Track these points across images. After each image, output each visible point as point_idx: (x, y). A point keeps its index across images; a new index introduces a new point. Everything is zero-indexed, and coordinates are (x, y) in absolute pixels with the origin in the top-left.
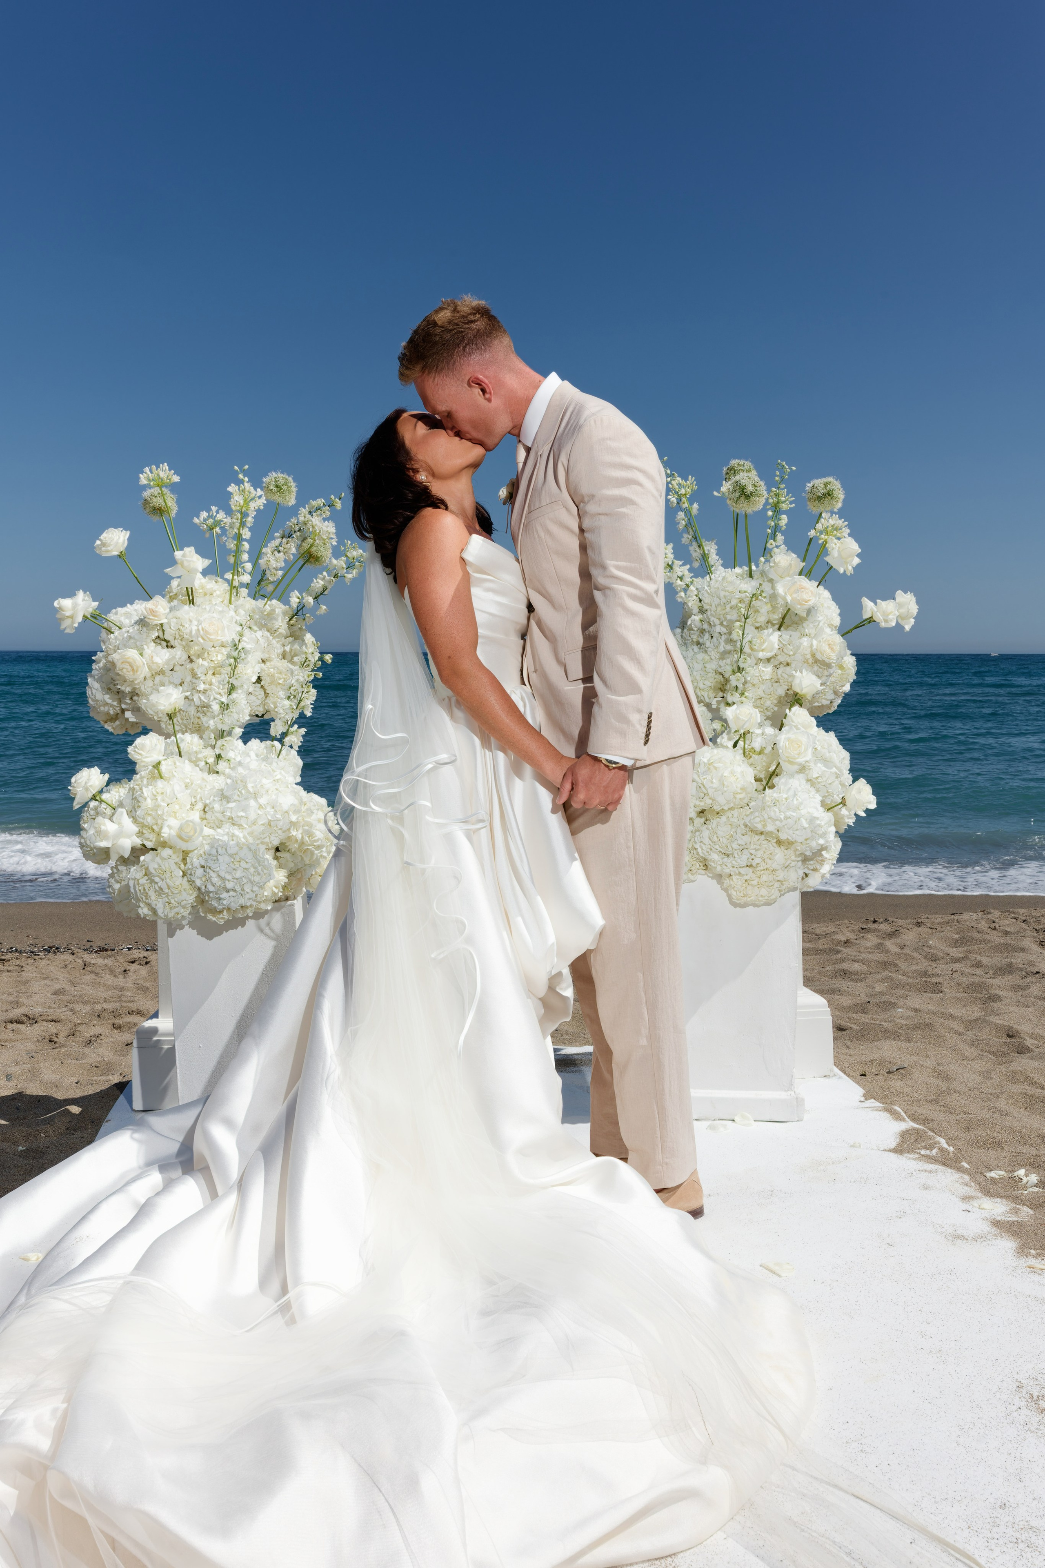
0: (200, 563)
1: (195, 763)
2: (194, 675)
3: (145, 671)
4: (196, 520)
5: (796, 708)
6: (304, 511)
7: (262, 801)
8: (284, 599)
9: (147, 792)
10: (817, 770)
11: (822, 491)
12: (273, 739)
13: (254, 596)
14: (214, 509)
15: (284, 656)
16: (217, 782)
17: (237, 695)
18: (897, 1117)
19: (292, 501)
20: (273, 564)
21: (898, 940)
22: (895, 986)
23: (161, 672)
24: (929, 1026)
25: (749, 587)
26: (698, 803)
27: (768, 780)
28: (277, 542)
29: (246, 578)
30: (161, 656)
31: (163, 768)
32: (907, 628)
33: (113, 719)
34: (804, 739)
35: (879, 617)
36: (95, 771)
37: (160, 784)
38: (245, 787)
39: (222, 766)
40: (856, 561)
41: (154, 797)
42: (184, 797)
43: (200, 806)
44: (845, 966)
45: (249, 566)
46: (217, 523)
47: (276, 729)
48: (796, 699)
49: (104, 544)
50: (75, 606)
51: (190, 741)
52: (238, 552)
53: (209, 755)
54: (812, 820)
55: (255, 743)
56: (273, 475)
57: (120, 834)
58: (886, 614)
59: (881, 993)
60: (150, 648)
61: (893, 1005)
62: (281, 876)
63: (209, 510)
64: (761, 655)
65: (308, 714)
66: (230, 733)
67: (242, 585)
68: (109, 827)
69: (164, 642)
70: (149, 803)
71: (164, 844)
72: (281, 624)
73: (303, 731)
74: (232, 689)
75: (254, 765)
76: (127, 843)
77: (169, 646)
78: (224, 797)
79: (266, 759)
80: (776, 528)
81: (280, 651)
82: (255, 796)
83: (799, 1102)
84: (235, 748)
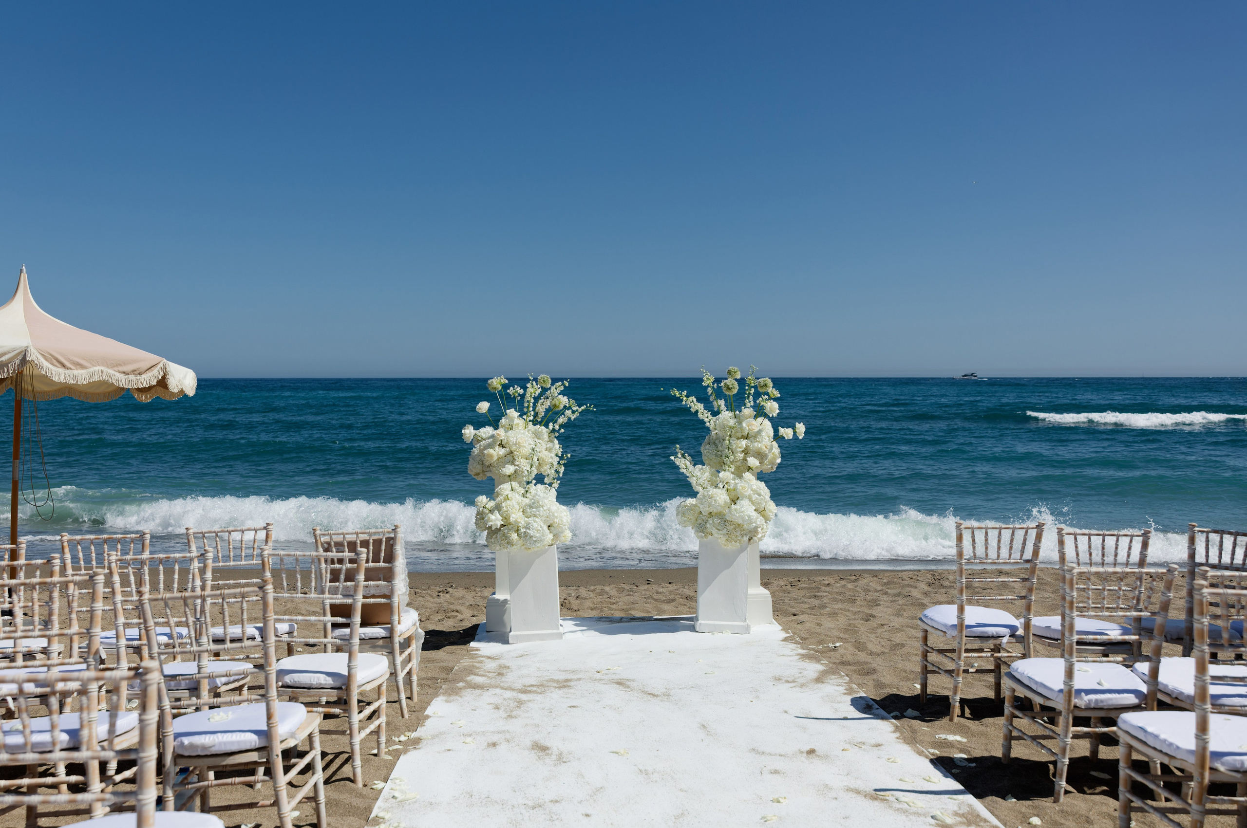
0: (517, 414)
1: (518, 493)
2: (514, 459)
3: (495, 458)
4: (508, 391)
5: (747, 473)
6: (553, 388)
7: (545, 508)
8: (547, 426)
9: (504, 504)
10: (755, 497)
11: (762, 384)
12: (546, 484)
13: (534, 425)
14: (516, 386)
15: (546, 450)
16: (527, 501)
17: (533, 469)
18: (788, 633)
19: (549, 386)
20: (541, 410)
21: (856, 584)
22: (835, 600)
23: (502, 458)
24: (835, 613)
25: (732, 422)
26: (708, 509)
27: (734, 501)
28: (542, 401)
29: (531, 418)
30: (502, 452)
31: (509, 496)
32: (801, 438)
33: (478, 474)
34: (747, 486)
35: (785, 435)
36: (484, 497)
37: (508, 502)
38: (538, 502)
39: (528, 495)
40: (778, 411)
41: (506, 507)
42: (517, 507)
43: (521, 510)
44: (819, 594)
45: (532, 413)
46: (517, 391)
47: (546, 480)
48: (749, 469)
49: (480, 408)
50: (470, 433)
51: (515, 484)
52: (528, 407)
53: (522, 491)
54: (749, 516)
55: (539, 486)
56: (542, 375)
57: (497, 519)
58: (787, 434)
59: (825, 603)
60: (497, 448)
61: (826, 607)
62: (551, 536)
63: (514, 387)
64: (739, 449)
65: (561, 476)
66: (531, 482)
67: (530, 421)
68: (492, 517)
69: (502, 446)
70: (505, 509)
71: (510, 524)
72: (546, 436)
73: (559, 482)
74: (532, 466)
75: (542, 495)
76: (499, 523)
77: (503, 447)
78: (531, 507)
79: (545, 492)
80: (750, 394)
81: (545, 447)
82: (542, 506)
83: (749, 626)
84: (532, 488)
